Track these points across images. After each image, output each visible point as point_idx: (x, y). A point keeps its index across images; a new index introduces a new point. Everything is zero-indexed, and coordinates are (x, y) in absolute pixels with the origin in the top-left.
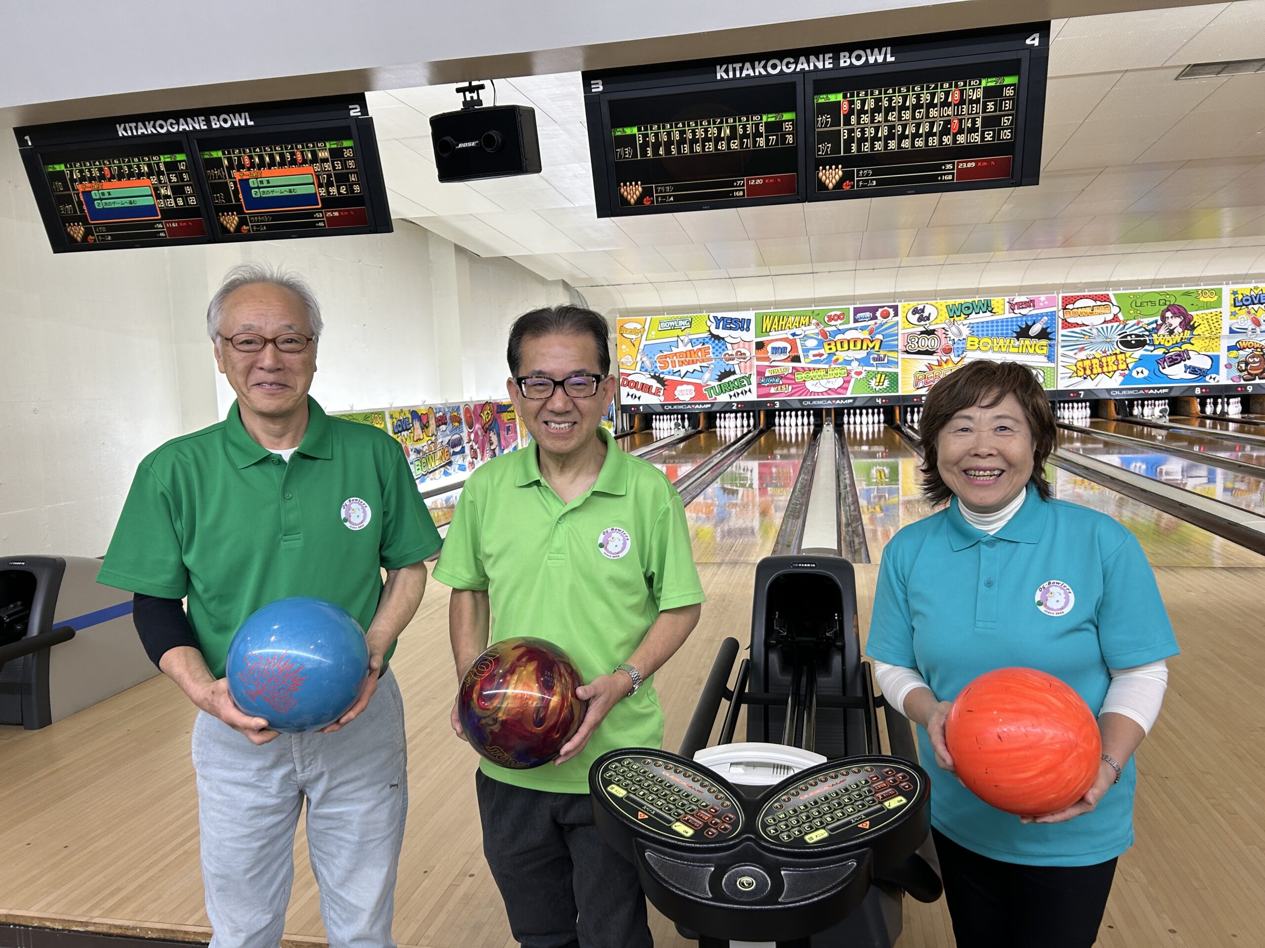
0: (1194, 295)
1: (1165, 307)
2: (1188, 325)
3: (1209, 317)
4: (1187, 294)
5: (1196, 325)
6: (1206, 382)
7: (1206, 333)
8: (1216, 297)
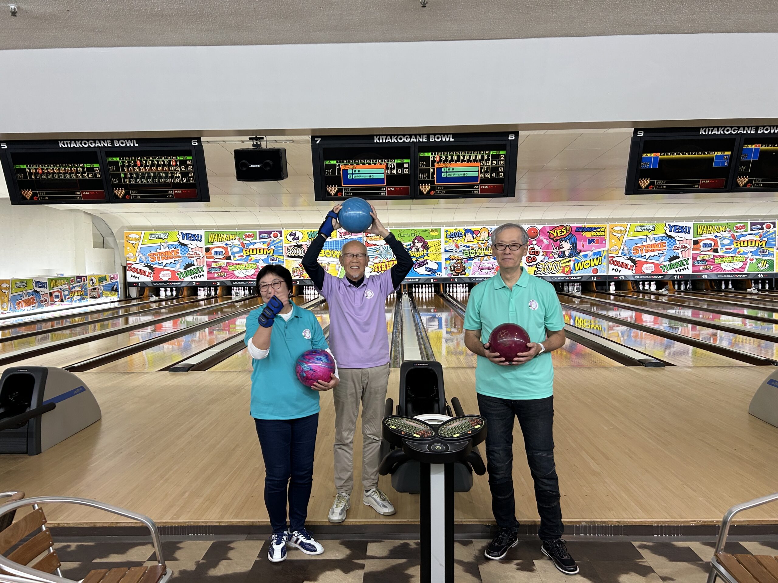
0: (428, 231)
1: (415, 237)
2: (426, 247)
3: (435, 243)
4: (425, 231)
5: (429, 247)
6: (436, 276)
7: (434, 251)
8: (438, 233)
